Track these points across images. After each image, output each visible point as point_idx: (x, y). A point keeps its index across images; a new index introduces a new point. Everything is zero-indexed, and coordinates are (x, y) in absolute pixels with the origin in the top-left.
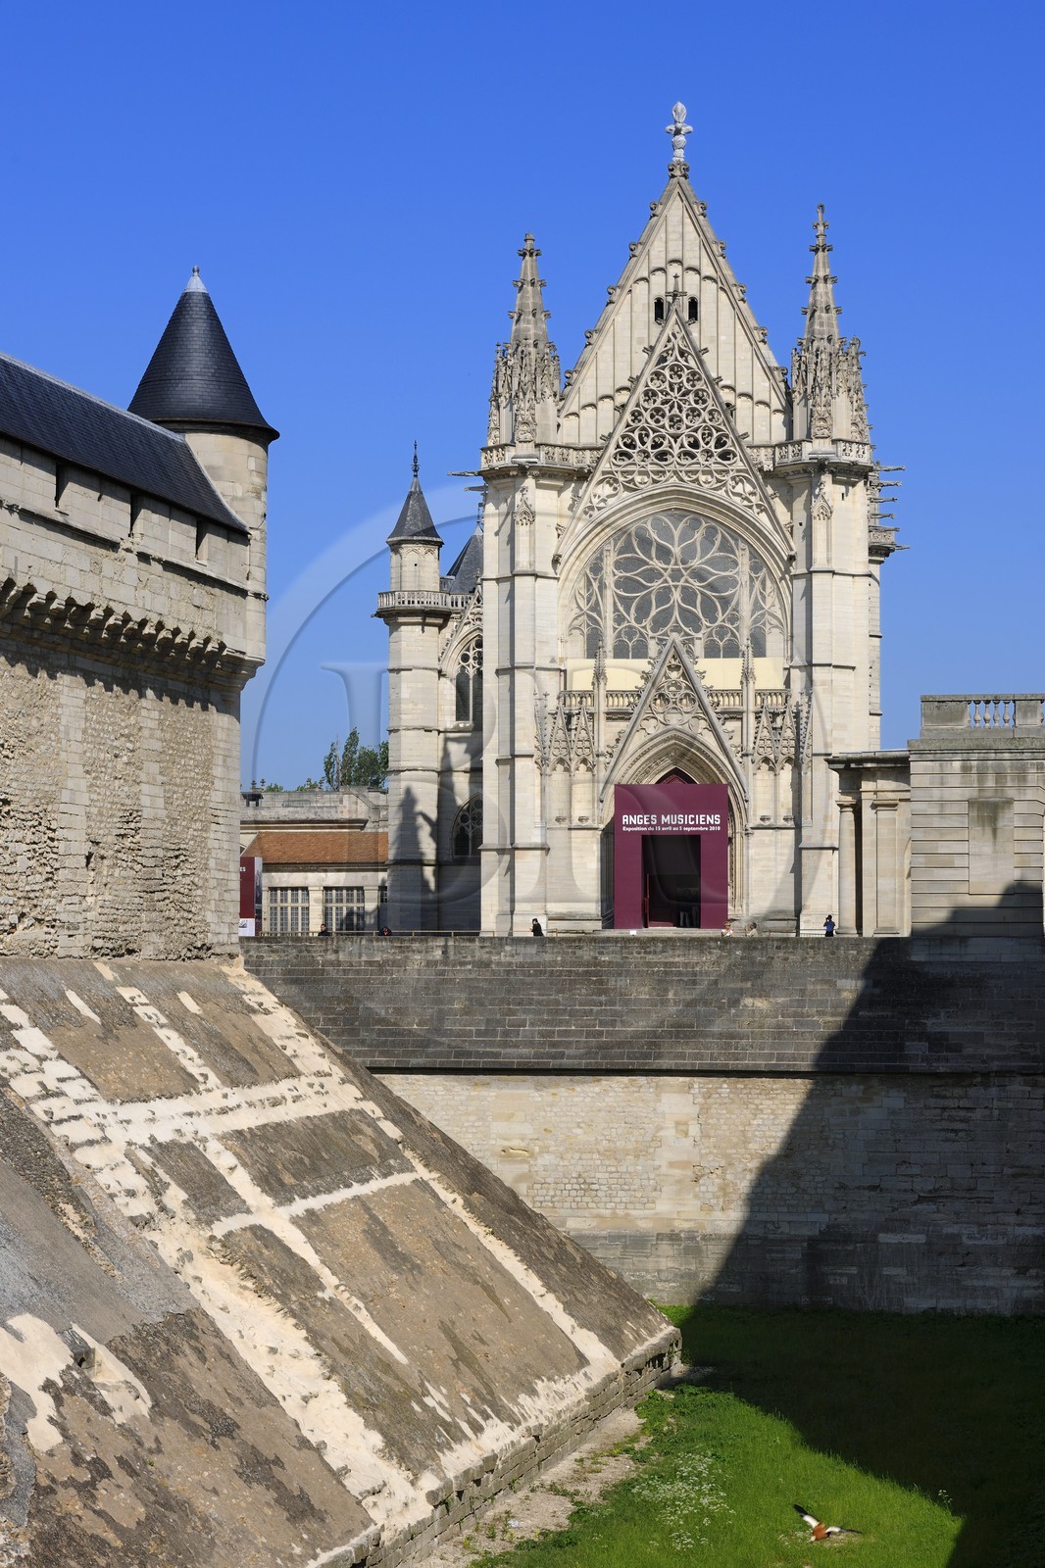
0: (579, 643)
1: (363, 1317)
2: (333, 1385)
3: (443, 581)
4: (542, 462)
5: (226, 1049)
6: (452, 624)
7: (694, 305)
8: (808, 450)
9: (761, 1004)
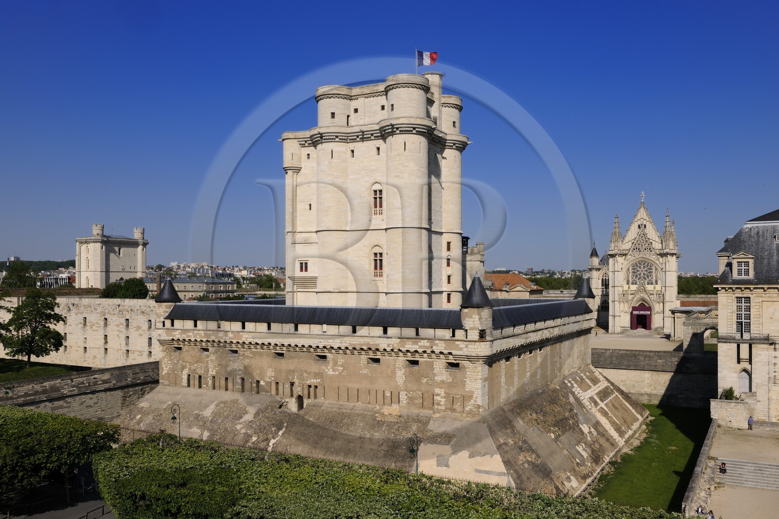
0: (626, 282)
1: (614, 418)
2: (612, 428)
3: (599, 263)
4: (619, 253)
5: (593, 380)
6: (601, 271)
7: (645, 225)
8: (665, 251)
9: (660, 361)
